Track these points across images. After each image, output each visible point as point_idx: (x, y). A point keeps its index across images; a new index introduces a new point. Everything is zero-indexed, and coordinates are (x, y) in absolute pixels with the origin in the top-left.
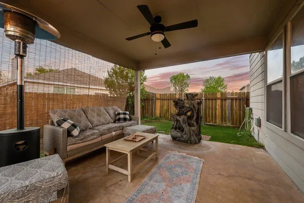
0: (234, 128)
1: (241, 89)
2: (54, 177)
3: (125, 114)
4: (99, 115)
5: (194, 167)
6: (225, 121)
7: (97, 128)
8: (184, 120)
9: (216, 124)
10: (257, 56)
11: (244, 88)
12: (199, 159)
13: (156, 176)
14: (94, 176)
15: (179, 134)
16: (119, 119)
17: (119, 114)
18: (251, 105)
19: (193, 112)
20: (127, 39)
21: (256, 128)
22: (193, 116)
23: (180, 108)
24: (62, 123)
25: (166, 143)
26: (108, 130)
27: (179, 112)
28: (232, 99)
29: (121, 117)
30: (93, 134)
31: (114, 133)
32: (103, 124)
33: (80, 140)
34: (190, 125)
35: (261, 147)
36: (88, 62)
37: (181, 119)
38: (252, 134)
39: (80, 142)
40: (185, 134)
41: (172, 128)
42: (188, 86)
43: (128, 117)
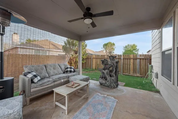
0: (141, 77)
1: (148, 52)
2: (11, 114)
3: (71, 68)
4: (54, 69)
5: (110, 105)
6: (136, 73)
7: (52, 77)
8: (107, 73)
9: (130, 74)
10: (156, 32)
11: (150, 51)
12: (115, 99)
13: (84, 111)
14: (46, 109)
15: (104, 82)
16: (67, 72)
17: (67, 68)
18: (152, 64)
19: (113, 68)
20: (68, 21)
21: (155, 79)
22: (113, 71)
23: (105, 65)
24: (27, 74)
25: (96, 87)
26: (58, 78)
27: (105, 68)
28: (140, 59)
29: (68, 70)
30: (48, 81)
31: (62, 80)
32: (56, 74)
33: (40, 85)
34: (111, 76)
35: (158, 92)
36: (49, 37)
37: (105, 72)
38: (153, 82)
39: (40, 86)
40: (108, 81)
41: (100, 77)
42: (114, 50)
43: (72, 70)
